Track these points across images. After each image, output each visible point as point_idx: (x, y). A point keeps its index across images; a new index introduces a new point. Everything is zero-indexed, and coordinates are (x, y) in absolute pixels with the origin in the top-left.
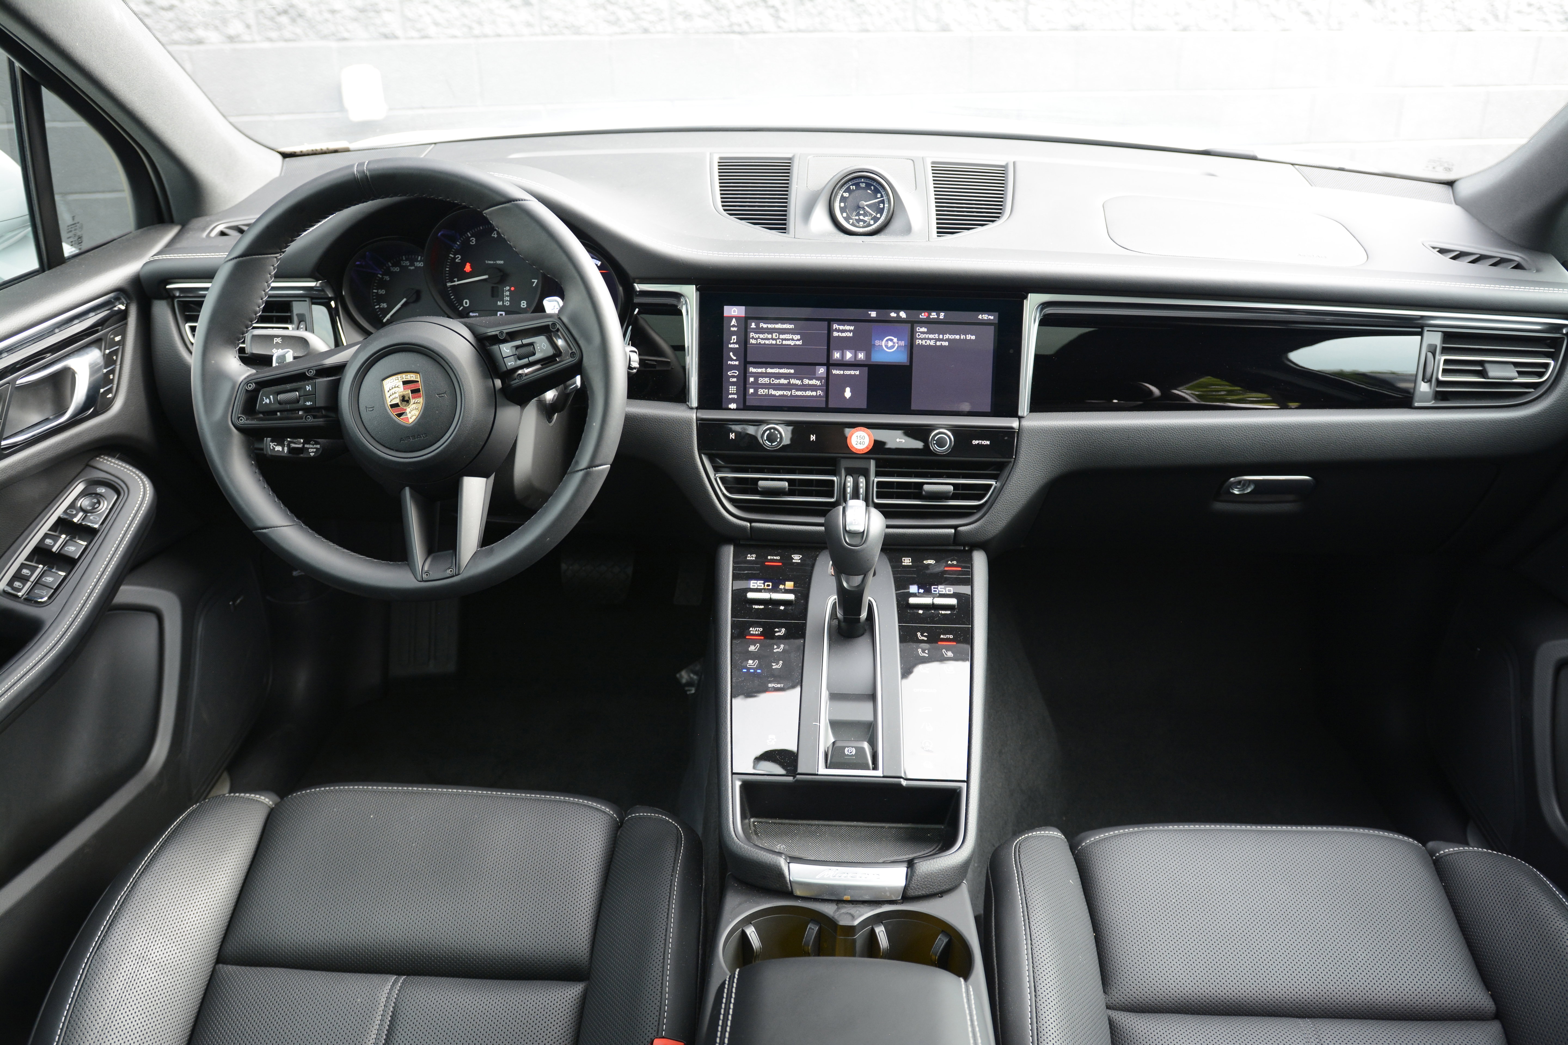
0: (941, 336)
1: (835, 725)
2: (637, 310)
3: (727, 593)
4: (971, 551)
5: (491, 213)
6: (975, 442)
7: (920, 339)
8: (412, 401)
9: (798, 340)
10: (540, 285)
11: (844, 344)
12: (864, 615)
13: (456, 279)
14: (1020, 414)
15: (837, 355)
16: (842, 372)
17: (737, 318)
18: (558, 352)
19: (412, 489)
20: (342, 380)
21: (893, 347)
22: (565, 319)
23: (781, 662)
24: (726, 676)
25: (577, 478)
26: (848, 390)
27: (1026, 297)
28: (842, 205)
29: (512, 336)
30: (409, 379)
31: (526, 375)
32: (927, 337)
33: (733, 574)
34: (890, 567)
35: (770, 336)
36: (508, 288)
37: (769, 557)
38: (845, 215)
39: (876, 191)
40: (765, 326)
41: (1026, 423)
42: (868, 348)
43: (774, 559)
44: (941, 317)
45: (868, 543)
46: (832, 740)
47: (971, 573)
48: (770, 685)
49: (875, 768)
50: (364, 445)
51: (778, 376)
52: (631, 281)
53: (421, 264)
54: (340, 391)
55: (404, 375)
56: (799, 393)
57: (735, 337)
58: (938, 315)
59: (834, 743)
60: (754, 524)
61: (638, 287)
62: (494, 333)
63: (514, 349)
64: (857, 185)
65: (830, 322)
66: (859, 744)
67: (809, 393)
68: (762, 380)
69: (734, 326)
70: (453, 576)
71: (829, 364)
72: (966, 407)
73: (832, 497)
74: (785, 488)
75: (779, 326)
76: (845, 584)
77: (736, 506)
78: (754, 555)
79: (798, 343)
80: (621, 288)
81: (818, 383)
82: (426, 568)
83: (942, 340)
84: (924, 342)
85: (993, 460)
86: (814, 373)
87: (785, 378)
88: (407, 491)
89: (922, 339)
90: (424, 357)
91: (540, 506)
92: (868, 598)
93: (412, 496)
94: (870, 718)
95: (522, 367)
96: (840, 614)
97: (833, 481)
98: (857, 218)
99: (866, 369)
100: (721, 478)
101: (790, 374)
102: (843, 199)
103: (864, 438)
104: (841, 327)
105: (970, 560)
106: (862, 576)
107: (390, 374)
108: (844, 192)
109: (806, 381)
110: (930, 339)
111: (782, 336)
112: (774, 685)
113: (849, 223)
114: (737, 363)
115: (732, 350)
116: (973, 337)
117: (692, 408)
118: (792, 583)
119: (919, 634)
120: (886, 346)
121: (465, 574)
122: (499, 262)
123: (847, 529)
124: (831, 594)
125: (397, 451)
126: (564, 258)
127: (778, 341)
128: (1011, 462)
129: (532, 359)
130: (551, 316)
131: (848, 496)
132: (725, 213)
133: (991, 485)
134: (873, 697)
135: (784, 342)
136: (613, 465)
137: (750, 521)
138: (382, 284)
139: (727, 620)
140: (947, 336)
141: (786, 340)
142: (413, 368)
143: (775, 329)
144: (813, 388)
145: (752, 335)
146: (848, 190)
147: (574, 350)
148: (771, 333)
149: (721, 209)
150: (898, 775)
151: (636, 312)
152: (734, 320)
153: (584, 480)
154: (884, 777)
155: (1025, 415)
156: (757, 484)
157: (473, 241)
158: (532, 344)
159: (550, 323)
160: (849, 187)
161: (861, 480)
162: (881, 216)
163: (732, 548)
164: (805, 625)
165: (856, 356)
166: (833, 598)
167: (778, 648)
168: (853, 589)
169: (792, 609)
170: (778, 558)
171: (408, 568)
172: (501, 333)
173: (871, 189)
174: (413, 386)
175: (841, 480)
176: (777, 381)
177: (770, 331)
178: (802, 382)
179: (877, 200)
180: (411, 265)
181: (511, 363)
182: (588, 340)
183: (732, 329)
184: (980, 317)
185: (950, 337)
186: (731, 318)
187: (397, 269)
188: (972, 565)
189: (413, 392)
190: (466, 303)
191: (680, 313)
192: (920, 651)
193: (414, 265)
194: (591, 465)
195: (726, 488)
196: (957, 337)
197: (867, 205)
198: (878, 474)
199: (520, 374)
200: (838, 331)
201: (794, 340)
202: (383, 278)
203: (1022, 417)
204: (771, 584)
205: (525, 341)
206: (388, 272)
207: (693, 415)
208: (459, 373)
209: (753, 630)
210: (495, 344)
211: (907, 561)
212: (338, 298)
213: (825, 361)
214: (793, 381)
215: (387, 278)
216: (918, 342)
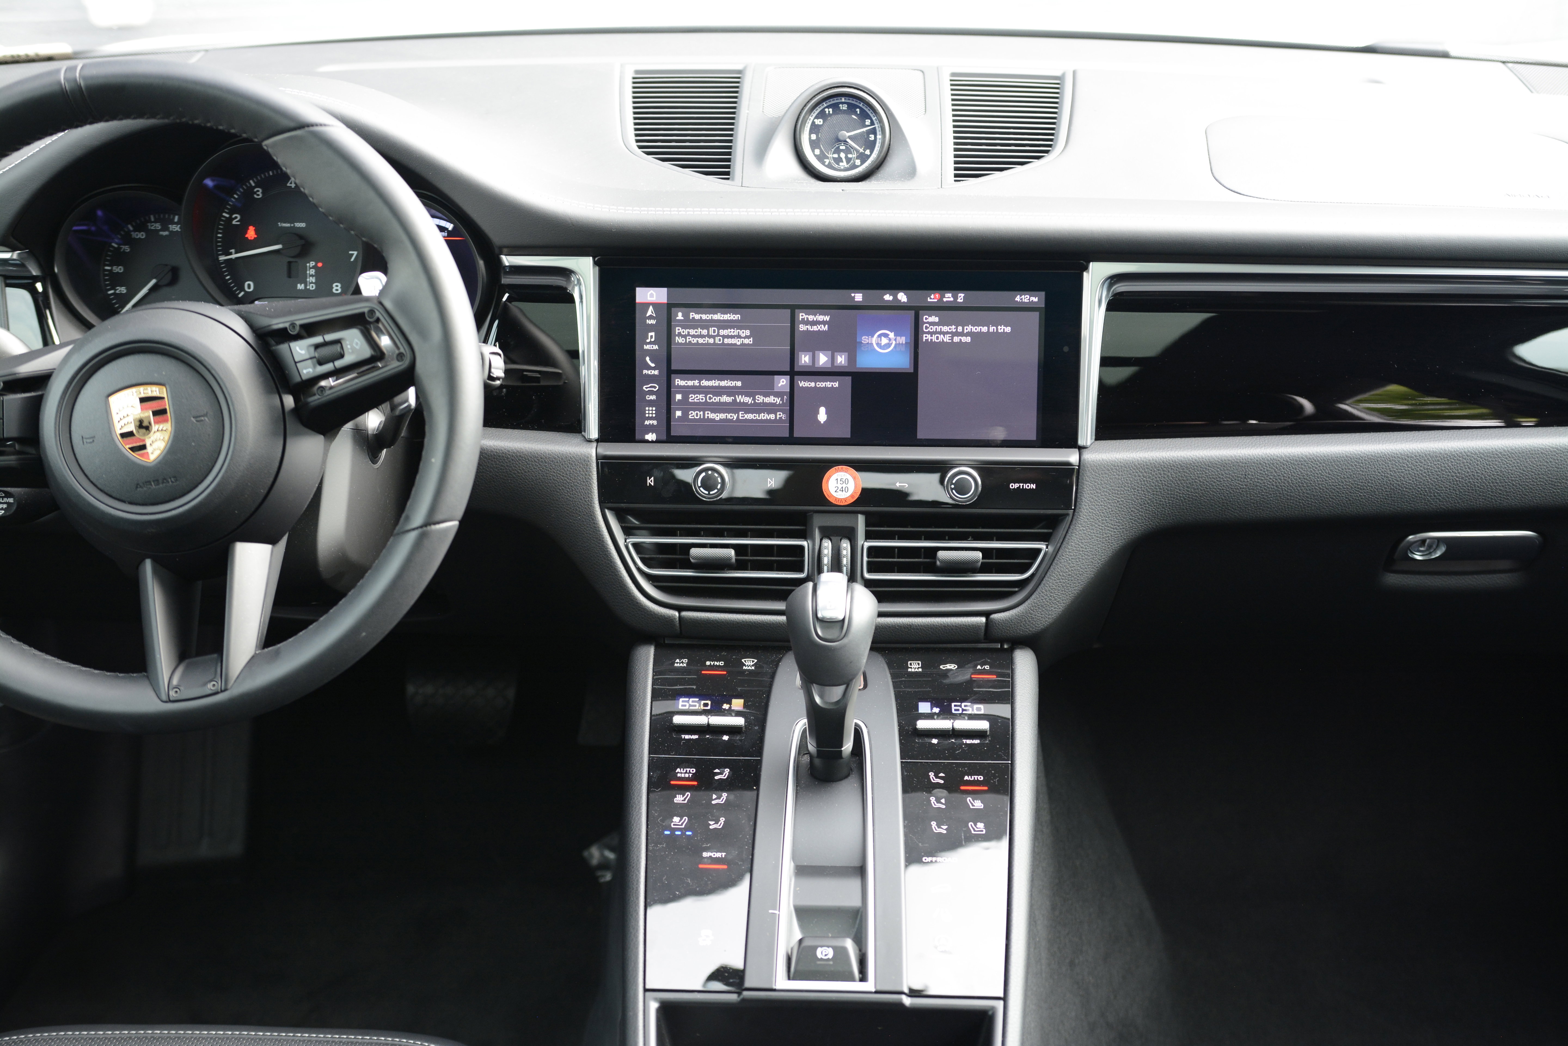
0: (960, 329)
1: (804, 914)
2: (507, 295)
3: (643, 717)
4: (1011, 650)
5: (275, 145)
6: (1014, 486)
7: (928, 333)
8: (155, 427)
9: (747, 337)
10: (360, 258)
11: (816, 342)
12: (848, 747)
13: (233, 251)
14: (1081, 442)
15: (805, 359)
16: (813, 384)
17: (656, 305)
18: (378, 355)
19: (156, 561)
20: (45, 397)
21: (888, 345)
22: (388, 304)
23: (722, 820)
24: (639, 842)
25: (407, 542)
26: (822, 410)
27: (1086, 268)
28: (814, 137)
29: (309, 330)
30: (150, 394)
31: (331, 388)
32: (939, 330)
33: (653, 690)
34: (889, 676)
35: (705, 332)
36: (312, 264)
37: (708, 663)
38: (817, 152)
39: (864, 115)
40: (697, 317)
41: (1088, 456)
42: (852, 348)
43: (715, 665)
44: (959, 300)
45: (851, 636)
46: (798, 936)
47: (1011, 685)
48: (705, 854)
49: (863, 978)
50: (79, 496)
51: (718, 391)
52: (497, 251)
53: (176, 228)
54: (41, 413)
55: (141, 389)
56: (750, 416)
57: (653, 334)
58: (956, 298)
59: (801, 941)
60: (684, 614)
61: (508, 260)
62: (281, 326)
63: (312, 349)
64: (835, 107)
65: (793, 309)
66: (838, 943)
67: (764, 416)
68: (693, 398)
69: (651, 317)
70: (216, 693)
71: (793, 373)
72: (999, 434)
73: (801, 570)
74: (730, 559)
75: (718, 317)
76: (818, 700)
77: (657, 587)
78: (685, 661)
79: (746, 341)
80: (481, 263)
81: (778, 401)
82: (175, 682)
83: (962, 334)
84: (934, 338)
85: (1042, 512)
86: (772, 385)
87: (729, 395)
88: (148, 565)
89: (931, 334)
90: (174, 361)
91: (352, 585)
92: (852, 720)
93: (155, 572)
94: (856, 902)
95: (325, 376)
96: (812, 747)
97: (802, 548)
98: (836, 156)
99: (849, 379)
100: (636, 546)
101: (736, 387)
102: (814, 128)
103: (846, 481)
104: (811, 318)
105: (1010, 664)
106: (843, 688)
107: (119, 386)
108: (816, 117)
109: (760, 399)
110: (944, 333)
111: (723, 332)
112: (712, 854)
113: (823, 163)
114: (656, 372)
115: (650, 353)
116: (1008, 329)
117: (590, 441)
118: (741, 701)
119: (932, 775)
120: (878, 344)
121: (236, 690)
122: (298, 225)
123: (819, 615)
124: (800, 717)
125: (131, 503)
126: (386, 212)
127: (717, 339)
128: (1068, 514)
129: (339, 364)
130: (368, 299)
131: (825, 568)
132: (639, 151)
133: (1039, 551)
134: (861, 871)
135: (726, 341)
136: (462, 522)
137: (680, 609)
138: (118, 258)
139: (642, 758)
140: (969, 329)
141: (728, 337)
142: (156, 377)
143: (712, 321)
144: (770, 408)
145: (678, 330)
146: (822, 115)
147: (402, 350)
148: (707, 328)
149: (634, 145)
150: (898, 989)
151: (504, 299)
152: (651, 308)
153: (418, 545)
154: (876, 992)
155: (1089, 443)
156: (688, 553)
157: (259, 193)
158: (338, 342)
159: (366, 310)
160: (823, 111)
161: (845, 545)
162: (871, 152)
163: (652, 650)
164: (760, 762)
165: (833, 359)
166: (802, 723)
167: (718, 798)
168: (831, 707)
169: (741, 740)
170: (722, 663)
171: (147, 682)
172: (293, 325)
173: (855, 113)
174: (156, 405)
175: (814, 545)
176: (716, 399)
177: (705, 324)
178: (754, 399)
179: (865, 129)
180: (163, 230)
181: (307, 371)
182: (423, 334)
183: (649, 322)
184: (1018, 299)
185: (974, 330)
186: (646, 305)
187: (141, 235)
188: (1013, 670)
189: (155, 413)
190: (249, 286)
191: (570, 299)
192: (933, 799)
193: (167, 229)
194: (429, 522)
195: (643, 560)
196: (985, 329)
197: (850, 137)
198: (869, 536)
199: (322, 387)
200: (807, 322)
201: (742, 338)
202: (119, 248)
203: (1084, 448)
204: (709, 702)
205: (329, 337)
206: (127, 239)
207: (592, 451)
208: (228, 385)
209: (681, 772)
210: (282, 342)
211: (915, 666)
212: (48, 277)
213: (787, 368)
214: (740, 399)
215: (127, 248)
216: (926, 337)
